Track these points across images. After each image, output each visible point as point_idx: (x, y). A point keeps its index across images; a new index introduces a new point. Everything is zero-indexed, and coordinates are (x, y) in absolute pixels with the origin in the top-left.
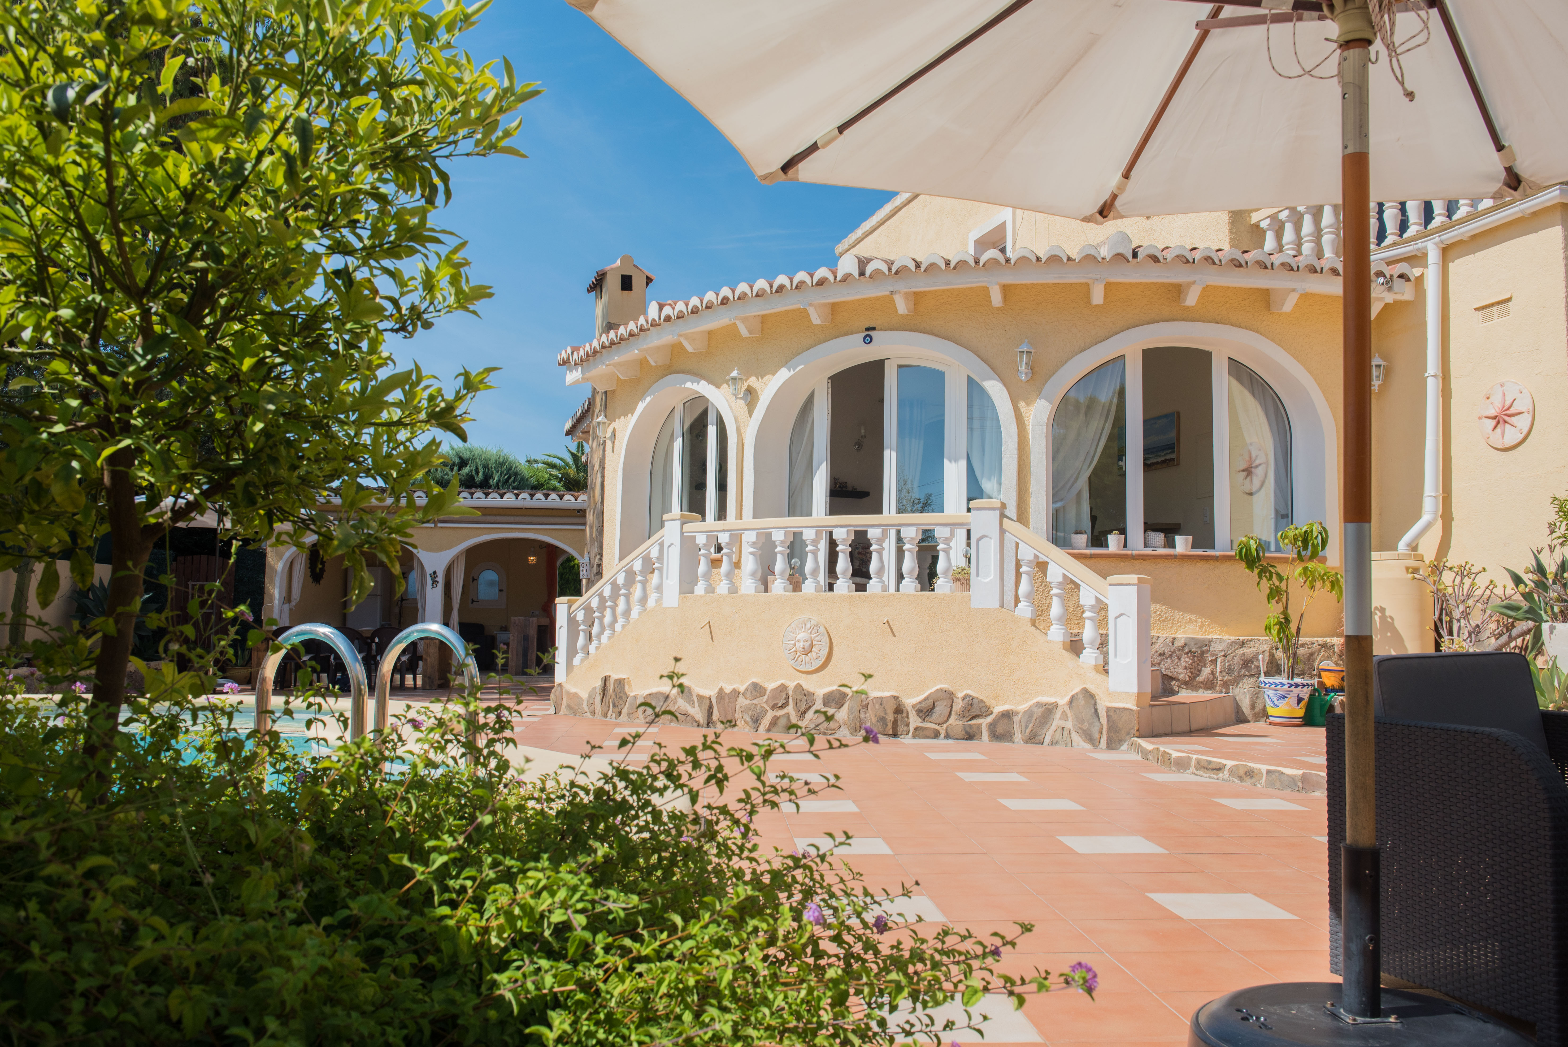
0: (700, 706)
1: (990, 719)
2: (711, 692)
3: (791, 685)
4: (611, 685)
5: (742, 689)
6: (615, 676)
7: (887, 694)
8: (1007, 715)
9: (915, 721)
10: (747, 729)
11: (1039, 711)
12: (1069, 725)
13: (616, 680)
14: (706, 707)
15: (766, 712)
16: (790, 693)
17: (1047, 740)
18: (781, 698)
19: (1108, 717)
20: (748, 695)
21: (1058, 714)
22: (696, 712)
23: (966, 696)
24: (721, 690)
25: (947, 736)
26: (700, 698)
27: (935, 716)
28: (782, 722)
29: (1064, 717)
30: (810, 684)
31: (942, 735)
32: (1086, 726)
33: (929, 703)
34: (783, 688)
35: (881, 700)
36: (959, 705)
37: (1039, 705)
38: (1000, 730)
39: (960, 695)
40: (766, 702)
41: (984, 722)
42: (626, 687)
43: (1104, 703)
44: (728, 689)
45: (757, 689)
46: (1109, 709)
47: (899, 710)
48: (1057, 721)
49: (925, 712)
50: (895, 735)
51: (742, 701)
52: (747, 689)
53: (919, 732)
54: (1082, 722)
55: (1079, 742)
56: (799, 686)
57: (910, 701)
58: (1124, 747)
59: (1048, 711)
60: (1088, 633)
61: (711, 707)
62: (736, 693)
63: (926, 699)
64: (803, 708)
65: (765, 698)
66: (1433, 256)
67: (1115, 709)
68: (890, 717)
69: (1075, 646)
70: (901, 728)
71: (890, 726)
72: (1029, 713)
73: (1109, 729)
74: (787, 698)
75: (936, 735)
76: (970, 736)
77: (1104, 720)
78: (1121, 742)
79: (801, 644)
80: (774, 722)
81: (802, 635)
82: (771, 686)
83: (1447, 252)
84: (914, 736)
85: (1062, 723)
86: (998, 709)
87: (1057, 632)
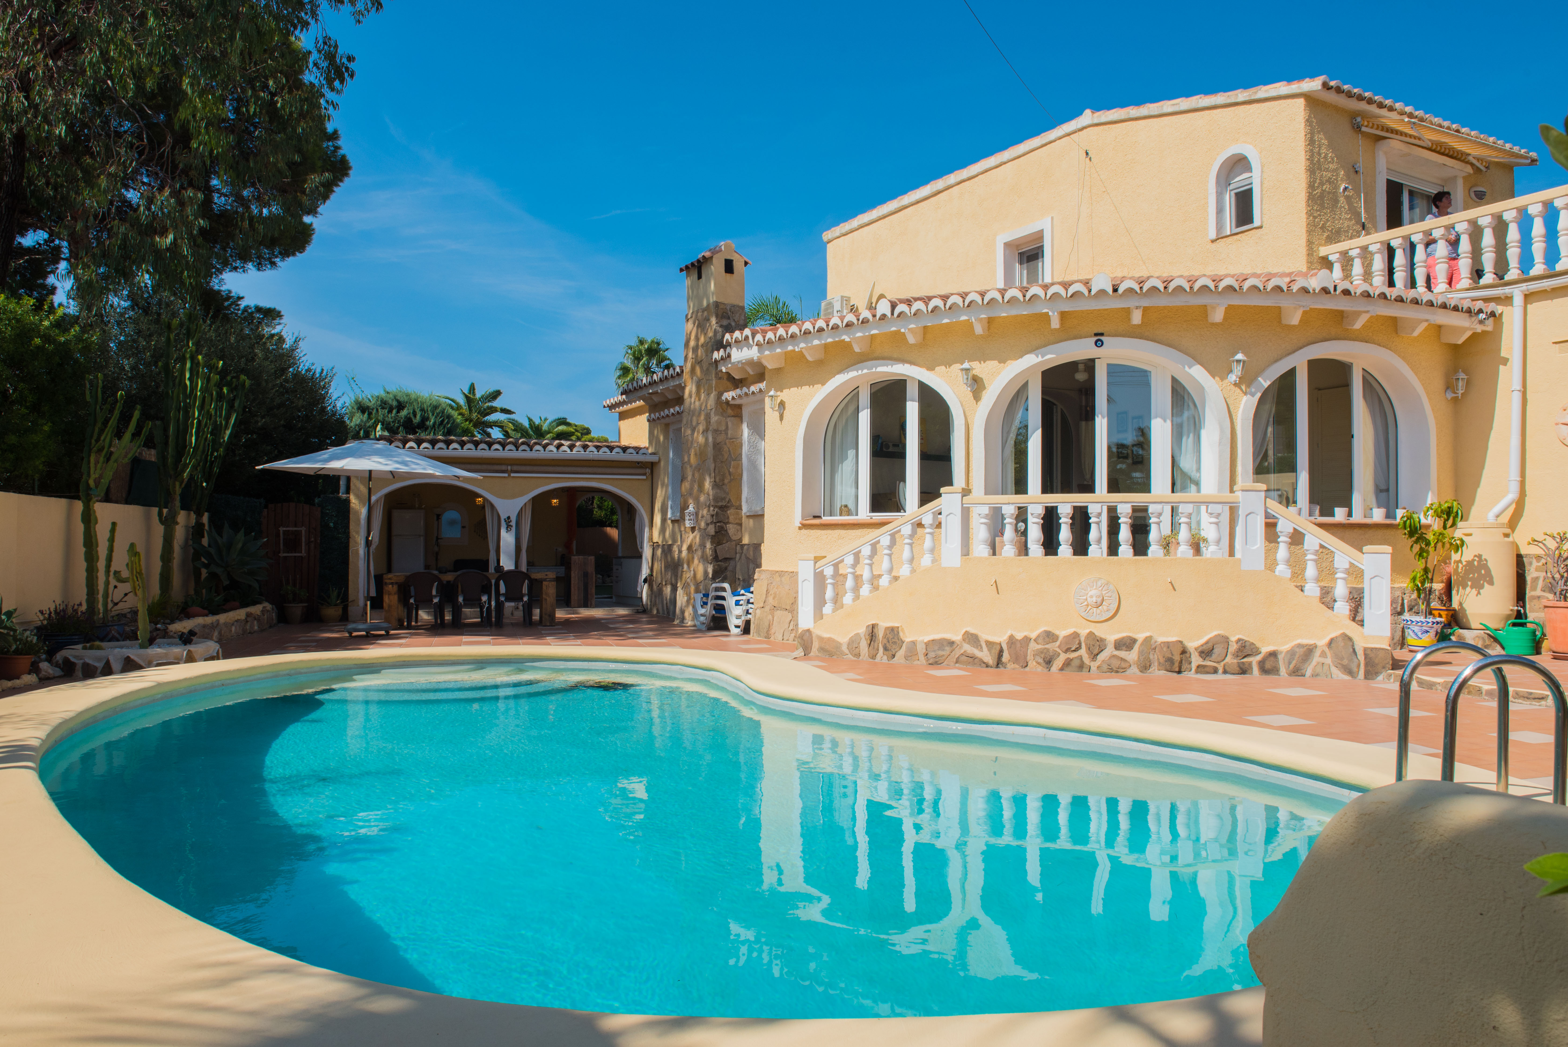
0: (989, 650)
1: (1259, 658)
2: (1001, 638)
3: (1083, 633)
4: (880, 634)
5: (1033, 635)
6: (884, 624)
7: (1174, 639)
8: (1273, 654)
9: (1196, 660)
10: (1040, 669)
11: (1300, 651)
12: (1328, 661)
13: (887, 628)
14: (996, 651)
15: (1059, 655)
16: (1082, 639)
17: (1309, 673)
18: (1072, 643)
19: (1366, 655)
20: (1040, 641)
21: (1318, 653)
22: (986, 656)
23: (1239, 640)
24: (1011, 638)
25: (1225, 672)
26: (989, 644)
27: (1214, 657)
28: (1076, 663)
29: (1323, 655)
30: (1100, 631)
31: (1221, 671)
32: (1345, 662)
33: (1210, 645)
34: (1076, 635)
35: (1168, 644)
36: (1233, 647)
37: (1300, 646)
38: (1268, 665)
39: (1234, 639)
40: (1059, 647)
41: (1254, 660)
42: (901, 634)
43: (1360, 645)
44: (1019, 636)
45: (1049, 636)
46: (1365, 649)
47: (1184, 652)
48: (1316, 659)
49: (1206, 653)
50: (1179, 672)
51: (1033, 646)
52: (1038, 636)
53: (1200, 669)
54: (1342, 659)
55: (1339, 675)
56: (1091, 634)
57: (1192, 645)
58: (1380, 678)
59: (1309, 651)
60: (1341, 590)
61: (1001, 651)
62: (1027, 640)
63: (1207, 643)
64: (1096, 652)
65: (1058, 643)
66: (1518, 300)
67: (1372, 649)
68: (1177, 658)
69: (1327, 599)
70: (1184, 666)
71: (1177, 665)
72: (1292, 653)
73: (1366, 665)
74: (1080, 644)
75: (1215, 671)
76: (1243, 670)
77: (1361, 657)
78: (1377, 674)
79: (1094, 599)
80: (1067, 663)
81: (1093, 592)
82: (1062, 633)
83: (1528, 297)
84: (1197, 672)
85: (1322, 660)
86: (1265, 649)
87: (1312, 589)
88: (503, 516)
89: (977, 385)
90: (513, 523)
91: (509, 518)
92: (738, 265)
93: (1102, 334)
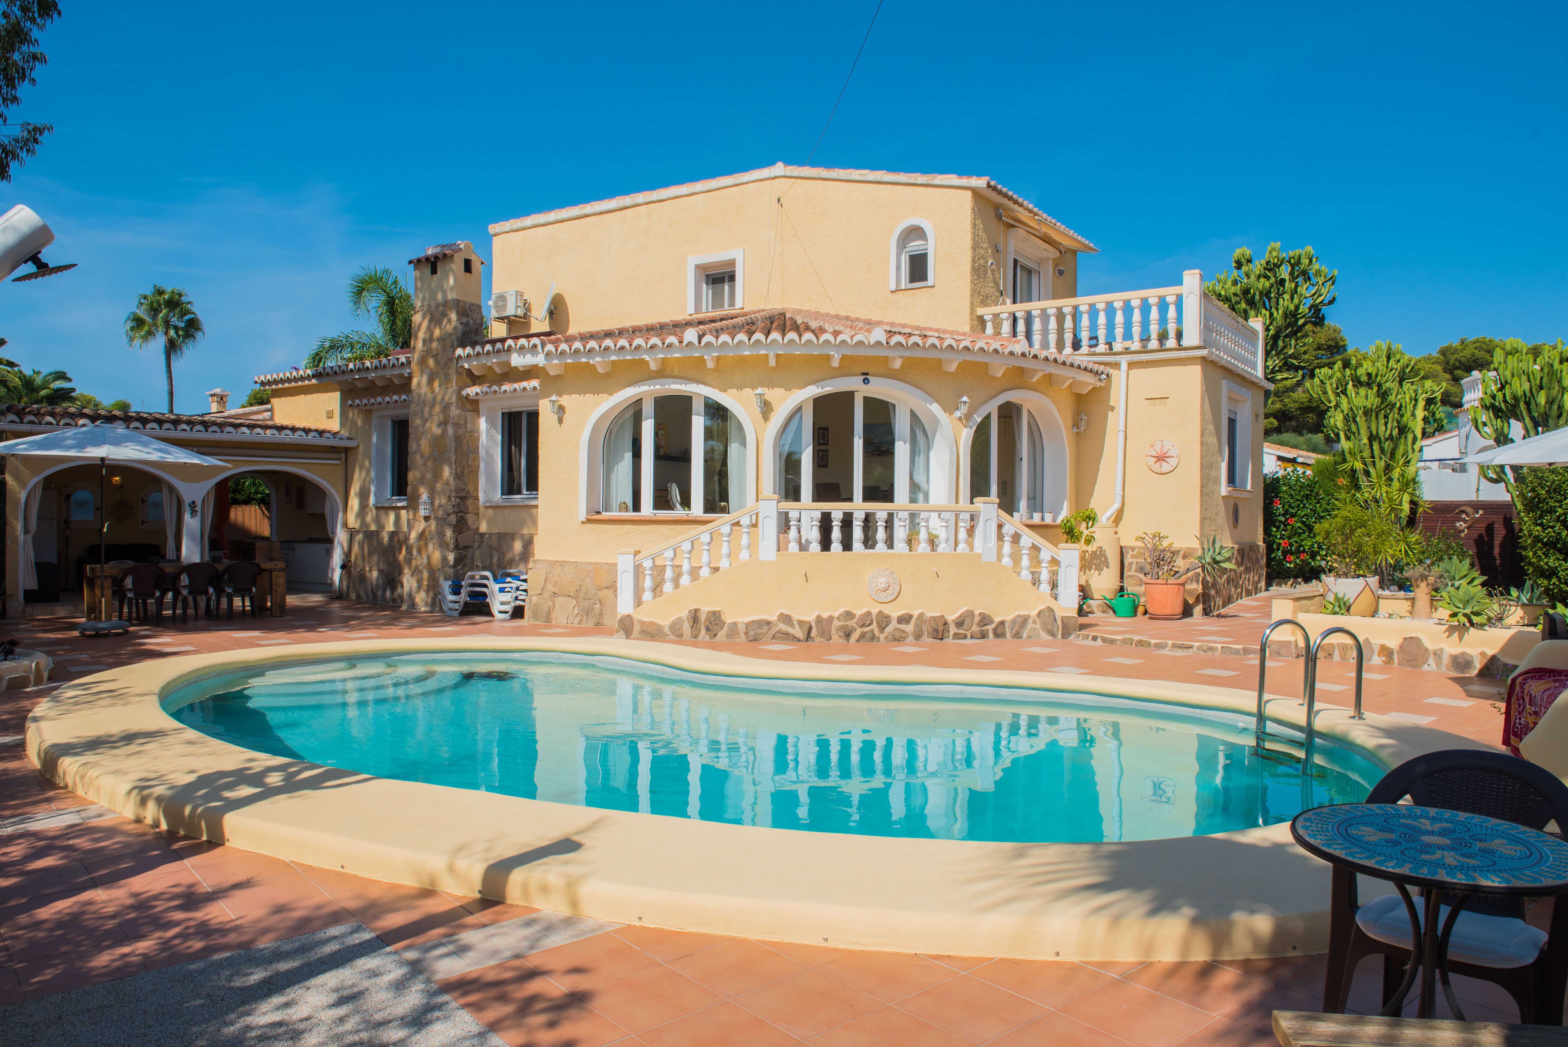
0: (801, 627)
1: (993, 626)
2: (811, 618)
3: (875, 611)
4: (703, 617)
5: (836, 615)
6: (705, 609)
7: (938, 614)
8: (1002, 623)
9: (953, 629)
10: (841, 641)
11: (1020, 620)
12: (1038, 626)
13: (709, 612)
14: (806, 628)
15: (856, 629)
16: (874, 616)
17: (1025, 635)
18: (866, 620)
19: (1063, 621)
20: (841, 619)
21: (1031, 621)
22: (798, 632)
23: (981, 613)
24: (819, 617)
25: (972, 637)
26: (800, 622)
27: (965, 627)
28: (869, 635)
29: (1034, 622)
30: (887, 610)
31: (969, 637)
32: (1049, 627)
33: (962, 618)
34: (869, 613)
35: (934, 618)
36: (977, 619)
37: (1019, 616)
38: (999, 632)
39: (977, 612)
40: (856, 623)
41: (990, 628)
42: (723, 617)
43: (1059, 614)
44: (825, 615)
45: (849, 615)
46: (1062, 617)
47: (945, 624)
48: (1030, 625)
49: (959, 624)
50: (942, 639)
51: (836, 623)
52: (840, 615)
53: (956, 636)
54: (1047, 625)
55: (1044, 636)
56: (880, 612)
57: (951, 618)
58: (1072, 637)
59: (1025, 620)
60: (1045, 575)
61: (811, 628)
62: (831, 618)
63: (960, 616)
64: (884, 626)
65: (855, 620)
66: (1124, 366)
67: (1067, 617)
68: (941, 628)
69: (1036, 582)
70: (945, 635)
71: (941, 633)
72: (1014, 622)
73: (1063, 628)
74: (872, 620)
75: (965, 637)
76: (983, 636)
77: (1060, 623)
78: (1070, 634)
79: (883, 586)
80: (863, 636)
81: (882, 580)
82: (859, 612)
83: (1131, 365)
84: (953, 638)
85: (1034, 626)
86: (997, 620)
87: (1026, 575)
88: (187, 500)
89: (766, 409)
90: (199, 508)
91: (194, 502)
92: (476, 265)
93: (867, 374)
